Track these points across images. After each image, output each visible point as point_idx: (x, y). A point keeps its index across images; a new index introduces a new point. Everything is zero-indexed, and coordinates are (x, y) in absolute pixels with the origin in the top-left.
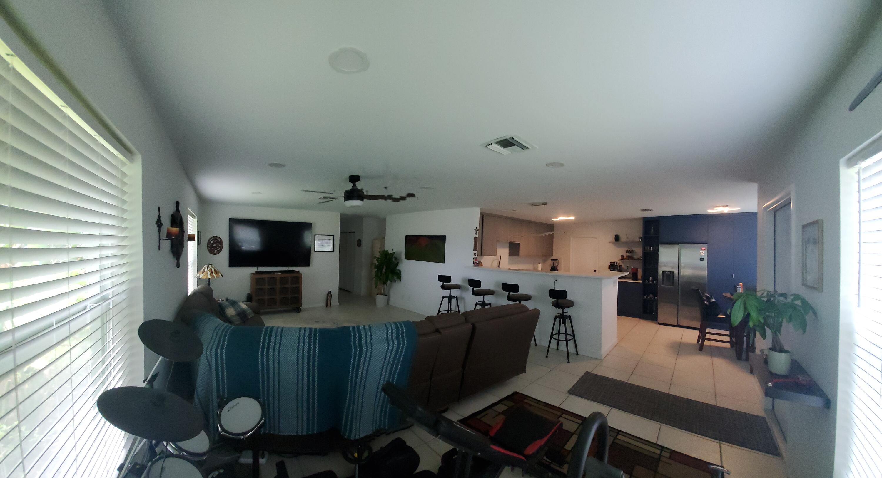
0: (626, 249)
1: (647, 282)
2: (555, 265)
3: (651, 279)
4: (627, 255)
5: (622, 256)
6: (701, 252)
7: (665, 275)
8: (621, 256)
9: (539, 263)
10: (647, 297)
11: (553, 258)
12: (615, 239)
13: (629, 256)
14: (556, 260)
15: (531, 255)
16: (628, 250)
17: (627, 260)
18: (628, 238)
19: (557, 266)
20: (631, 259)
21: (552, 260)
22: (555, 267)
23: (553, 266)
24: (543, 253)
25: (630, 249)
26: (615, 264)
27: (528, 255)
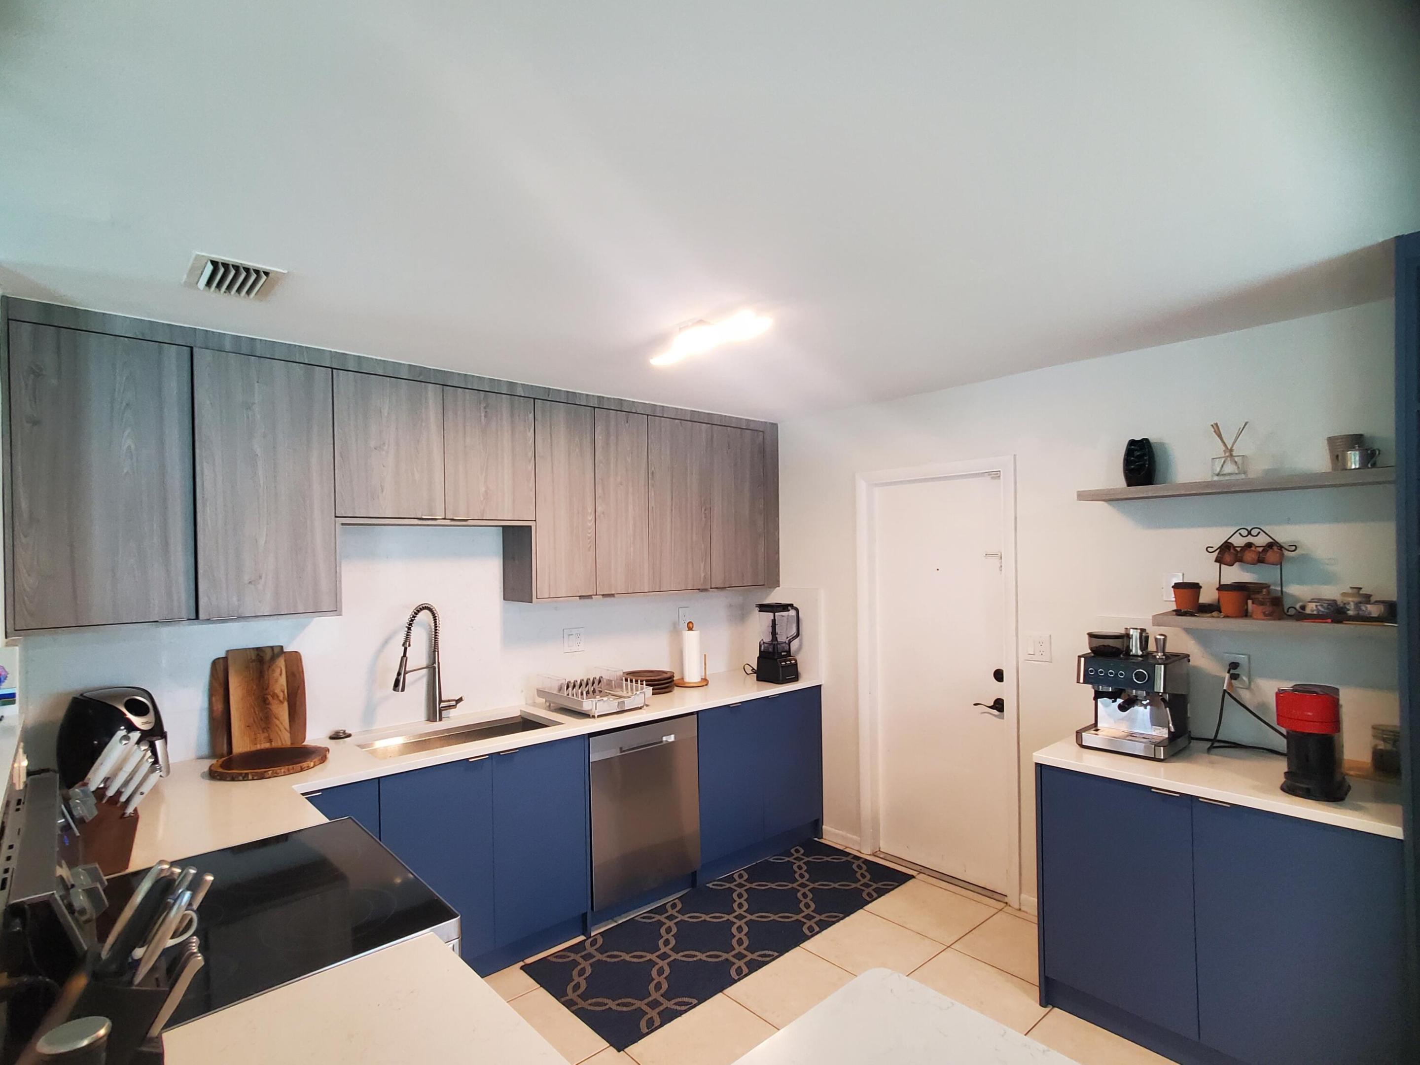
0: (1218, 536)
2: (782, 638)
4: (1225, 581)
5: (1187, 590)
8: (1177, 586)
9: (690, 629)
11: (775, 597)
12: (1127, 470)
13: (1239, 587)
14: (789, 608)
15: (613, 593)
16: (1238, 541)
17: (1226, 617)
18: (1234, 454)
19: (790, 642)
20: (1265, 615)
21: (764, 609)
22: (784, 645)
23: (768, 639)
24: (703, 575)
25: (1249, 533)
26: (1128, 650)
27: (590, 593)
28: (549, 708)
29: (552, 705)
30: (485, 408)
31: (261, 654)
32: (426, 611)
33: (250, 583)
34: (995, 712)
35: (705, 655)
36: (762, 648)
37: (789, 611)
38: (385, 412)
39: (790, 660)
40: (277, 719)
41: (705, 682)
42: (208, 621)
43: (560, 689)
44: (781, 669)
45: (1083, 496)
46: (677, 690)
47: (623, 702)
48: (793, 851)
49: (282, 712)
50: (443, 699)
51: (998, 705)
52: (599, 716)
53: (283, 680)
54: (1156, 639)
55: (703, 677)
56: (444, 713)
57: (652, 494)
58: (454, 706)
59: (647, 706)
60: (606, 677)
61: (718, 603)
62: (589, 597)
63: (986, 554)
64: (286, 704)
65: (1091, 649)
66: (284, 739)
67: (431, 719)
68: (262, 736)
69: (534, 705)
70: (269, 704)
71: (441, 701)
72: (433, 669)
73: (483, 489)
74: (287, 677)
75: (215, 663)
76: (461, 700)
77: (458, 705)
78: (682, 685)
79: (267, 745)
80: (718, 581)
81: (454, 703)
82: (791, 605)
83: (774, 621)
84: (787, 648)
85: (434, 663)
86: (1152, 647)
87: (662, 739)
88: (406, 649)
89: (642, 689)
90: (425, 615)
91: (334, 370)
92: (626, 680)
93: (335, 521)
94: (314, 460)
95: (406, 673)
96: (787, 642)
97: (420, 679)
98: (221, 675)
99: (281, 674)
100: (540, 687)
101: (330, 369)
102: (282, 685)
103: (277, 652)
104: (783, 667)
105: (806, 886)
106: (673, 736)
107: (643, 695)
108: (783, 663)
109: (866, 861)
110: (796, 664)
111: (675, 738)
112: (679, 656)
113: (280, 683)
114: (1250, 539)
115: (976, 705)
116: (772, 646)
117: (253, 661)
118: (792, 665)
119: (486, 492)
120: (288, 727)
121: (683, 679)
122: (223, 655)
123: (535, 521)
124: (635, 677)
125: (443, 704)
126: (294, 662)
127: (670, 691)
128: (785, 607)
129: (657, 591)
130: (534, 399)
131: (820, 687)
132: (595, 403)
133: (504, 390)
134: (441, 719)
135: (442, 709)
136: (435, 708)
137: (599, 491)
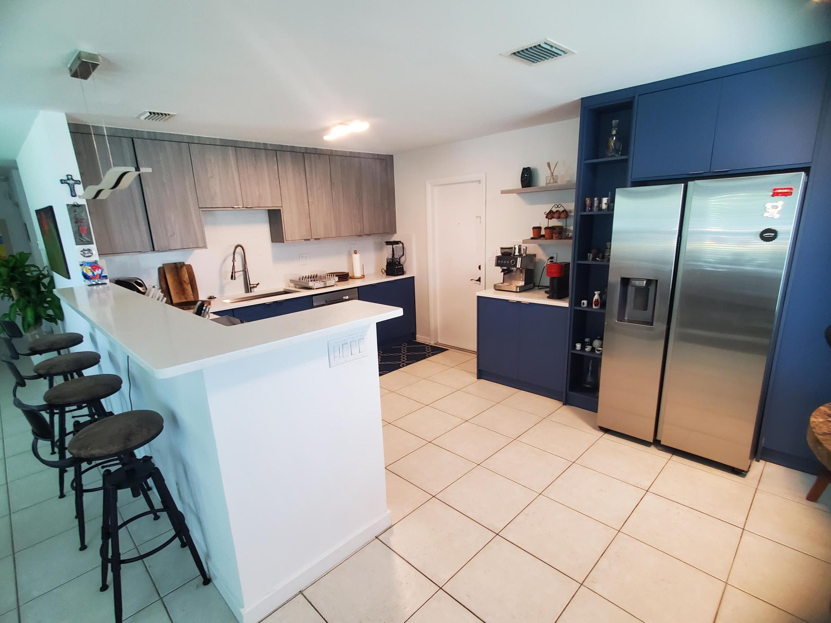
1: (585, 305)
2: (396, 256)
3: (596, 297)
4: (550, 226)
5: (537, 229)
6: (769, 205)
7: (631, 291)
8: (534, 228)
9: (355, 253)
10: (583, 348)
11: (395, 238)
12: (522, 181)
13: (553, 228)
14: (399, 243)
15: (319, 237)
16: (554, 210)
17: (546, 239)
18: (554, 175)
19: (400, 258)
20: (556, 238)
21: (387, 243)
22: (397, 259)
23: (390, 257)
24: (359, 229)
25: (558, 207)
26: (514, 253)
27: (309, 238)
28: (296, 287)
29: (297, 286)
30: (255, 156)
31: (176, 265)
32: (239, 247)
33: (171, 236)
34: (478, 282)
35: (363, 265)
36: (388, 261)
37: (399, 244)
38: (213, 161)
39: (400, 266)
40: (187, 290)
41: (363, 277)
42: (158, 251)
43: (300, 279)
44: (395, 270)
45: (503, 192)
46: (350, 280)
47: (326, 283)
48: (403, 344)
49: (189, 288)
50: (251, 284)
51: (479, 280)
52: (316, 289)
53: (186, 276)
54: (524, 249)
55: (363, 274)
56: (252, 290)
57: (334, 193)
58: (256, 287)
59: (336, 285)
60: (319, 275)
61: (370, 242)
62: (309, 240)
63: (477, 217)
64: (189, 285)
65: (501, 253)
66: (191, 298)
67: (247, 292)
68: (183, 297)
69: (289, 286)
70: (183, 285)
71: (250, 285)
72: (245, 271)
73: (258, 193)
74: (188, 275)
75: (159, 269)
76: (258, 284)
77: (258, 286)
78: (353, 278)
79: (185, 300)
80: (367, 231)
81: (255, 285)
82: (400, 242)
83: (393, 249)
84: (399, 261)
85: (246, 269)
86: (522, 252)
87: (343, 297)
88: (234, 263)
89: (334, 278)
90: (239, 249)
91: (189, 144)
92: (327, 275)
93: (199, 210)
94: (187, 184)
95: (235, 272)
96: (399, 258)
97: (240, 276)
98: (163, 274)
99: (185, 274)
100: (291, 279)
101: (187, 144)
102: (187, 278)
103: (182, 264)
104: (396, 269)
105: (405, 354)
106: (347, 296)
107: (334, 280)
108: (397, 267)
109: (431, 346)
110: (403, 268)
111: (349, 297)
112: (351, 265)
113: (186, 277)
114: (558, 209)
115: (472, 280)
116: (391, 260)
117: (174, 268)
118: (401, 268)
119: (259, 195)
120: (192, 294)
121: (354, 276)
122: (161, 266)
123: (282, 207)
124: (332, 274)
125: (251, 286)
126: (189, 268)
127: (347, 280)
128: (397, 243)
129: (339, 236)
130: (276, 150)
131: (414, 277)
132: (304, 151)
133: (262, 147)
134: (251, 292)
135: (251, 288)
136: (248, 287)
137: (309, 192)
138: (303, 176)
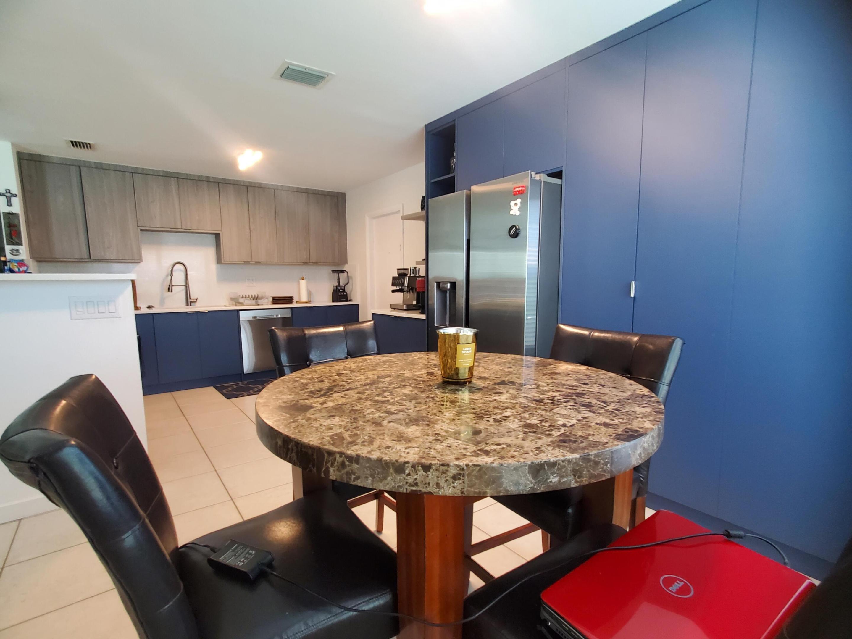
2: (341, 284)
6: (512, 203)
9: (303, 279)
11: (342, 267)
15: (260, 261)
19: (345, 287)
21: (335, 272)
23: (336, 285)
24: (305, 257)
26: (410, 274)
27: (249, 261)
32: (181, 264)
35: (310, 291)
36: (334, 288)
37: (344, 273)
38: (154, 188)
41: (309, 302)
43: (239, 298)
45: (403, 218)
46: (295, 304)
47: (257, 303)
50: (192, 298)
54: (417, 270)
55: (309, 300)
57: (278, 222)
60: (260, 296)
62: (249, 263)
65: (399, 274)
67: (187, 305)
71: (190, 299)
72: (187, 286)
76: (198, 299)
80: (314, 259)
81: (195, 300)
82: (345, 271)
83: (338, 277)
84: (343, 288)
85: (187, 284)
86: (416, 273)
88: (171, 277)
90: (180, 266)
93: (138, 228)
94: (128, 206)
95: (172, 286)
96: (343, 286)
97: (183, 290)
100: (231, 297)
101: (131, 173)
104: (339, 295)
106: (279, 316)
108: (342, 295)
110: (347, 295)
111: (281, 316)
112: (297, 291)
116: (338, 287)
118: (345, 295)
119: (199, 219)
121: (298, 300)
123: (222, 231)
125: (191, 300)
127: (291, 303)
128: (342, 271)
129: (281, 264)
130: (218, 183)
131: (358, 305)
132: (248, 184)
133: (204, 179)
134: (191, 305)
135: (191, 302)
136: (189, 302)
137: (251, 220)
138: (246, 206)
